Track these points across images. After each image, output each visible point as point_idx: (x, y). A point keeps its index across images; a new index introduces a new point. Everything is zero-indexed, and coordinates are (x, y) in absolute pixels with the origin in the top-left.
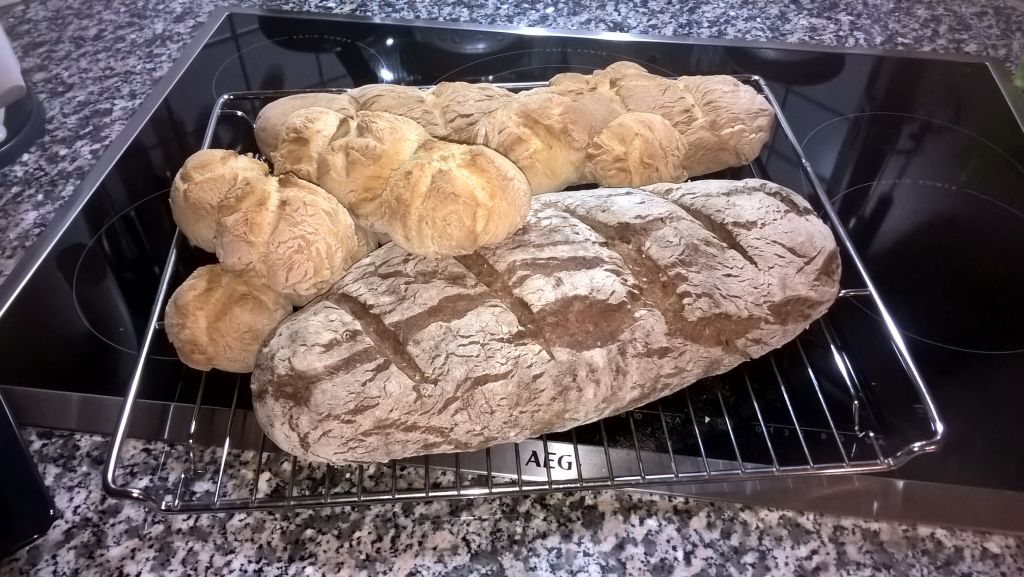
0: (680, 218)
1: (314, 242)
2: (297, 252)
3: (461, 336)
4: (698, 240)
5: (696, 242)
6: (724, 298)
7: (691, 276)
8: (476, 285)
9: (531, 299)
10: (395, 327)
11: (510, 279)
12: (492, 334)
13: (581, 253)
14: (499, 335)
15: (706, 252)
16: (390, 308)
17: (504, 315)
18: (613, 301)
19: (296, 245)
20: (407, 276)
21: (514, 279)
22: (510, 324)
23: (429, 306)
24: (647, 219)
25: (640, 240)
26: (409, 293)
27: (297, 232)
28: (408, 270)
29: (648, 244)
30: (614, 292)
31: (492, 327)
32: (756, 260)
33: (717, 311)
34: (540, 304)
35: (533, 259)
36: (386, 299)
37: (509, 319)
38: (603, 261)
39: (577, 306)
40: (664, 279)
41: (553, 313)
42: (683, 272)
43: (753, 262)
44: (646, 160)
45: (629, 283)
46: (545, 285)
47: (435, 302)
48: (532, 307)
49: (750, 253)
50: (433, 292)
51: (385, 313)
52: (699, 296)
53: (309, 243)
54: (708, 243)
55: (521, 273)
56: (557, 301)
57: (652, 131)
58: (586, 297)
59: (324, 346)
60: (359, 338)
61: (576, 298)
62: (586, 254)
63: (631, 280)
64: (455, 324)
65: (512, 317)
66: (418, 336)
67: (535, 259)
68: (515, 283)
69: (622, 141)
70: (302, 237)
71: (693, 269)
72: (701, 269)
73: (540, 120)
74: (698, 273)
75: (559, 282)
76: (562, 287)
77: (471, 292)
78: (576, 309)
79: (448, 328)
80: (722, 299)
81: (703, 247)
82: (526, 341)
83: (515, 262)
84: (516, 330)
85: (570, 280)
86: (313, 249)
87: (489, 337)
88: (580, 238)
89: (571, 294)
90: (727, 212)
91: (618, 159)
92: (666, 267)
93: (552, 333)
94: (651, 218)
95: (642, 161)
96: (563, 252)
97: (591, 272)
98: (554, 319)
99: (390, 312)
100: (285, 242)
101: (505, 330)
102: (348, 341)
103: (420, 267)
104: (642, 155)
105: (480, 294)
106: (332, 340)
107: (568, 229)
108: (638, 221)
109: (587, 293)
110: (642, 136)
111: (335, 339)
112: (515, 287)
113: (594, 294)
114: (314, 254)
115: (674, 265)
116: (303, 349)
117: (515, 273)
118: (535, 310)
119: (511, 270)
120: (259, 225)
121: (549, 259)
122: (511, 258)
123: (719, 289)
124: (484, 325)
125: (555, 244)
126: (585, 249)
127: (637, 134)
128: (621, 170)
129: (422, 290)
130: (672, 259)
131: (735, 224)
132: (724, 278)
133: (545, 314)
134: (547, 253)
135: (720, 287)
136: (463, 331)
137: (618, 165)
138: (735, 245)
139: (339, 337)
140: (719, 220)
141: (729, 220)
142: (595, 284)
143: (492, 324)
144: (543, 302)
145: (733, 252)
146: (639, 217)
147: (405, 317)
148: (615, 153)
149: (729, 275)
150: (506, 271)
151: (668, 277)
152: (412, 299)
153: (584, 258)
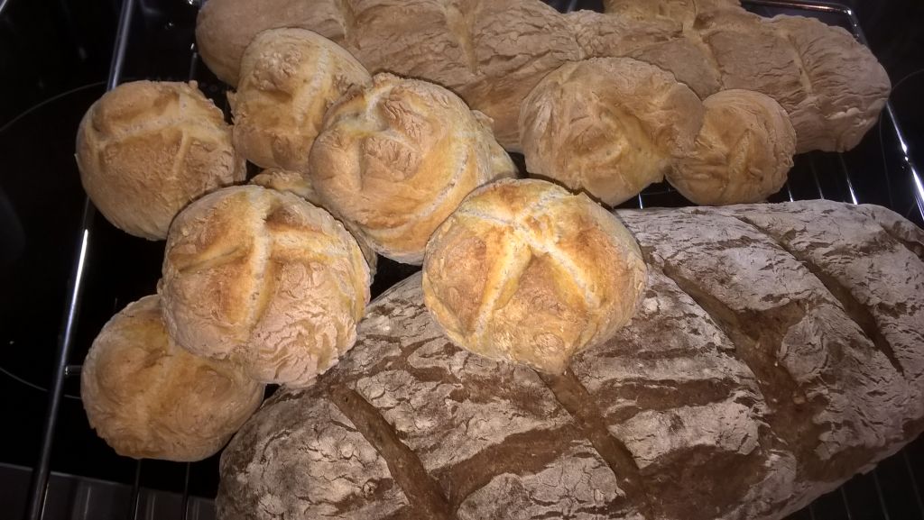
0: (821, 300)
1: (319, 328)
2: (294, 343)
3: (538, 502)
4: (843, 338)
5: (840, 341)
6: (865, 425)
7: (834, 397)
8: (556, 413)
9: (638, 448)
10: (441, 476)
11: (605, 406)
12: (580, 502)
13: (707, 373)
14: (590, 502)
15: (851, 358)
16: (431, 442)
17: (598, 474)
18: (744, 451)
19: (294, 334)
20: (454, 379)
21: (612, 409)
22: (607, 489)
23: (489, 443)
24: (781, 302)
25: (773, 338)
26: (459, 415)
27: (297, 315)
28: (455, 368)
29: (784, 347)
30: (747, 436)
31: (582, 491)
32: (903, 364)
33: (855, 444)
34: (650, 457)
35: (639, 379)
36: (424, 424)
37: (607, 481)
38: (732, 384)
39: (698, 460)
40: (799, 401)
41: (664, 470)
42: (825, 392)
43: (900, 369)
44: (752, 169)
45: (760, 414)
46: (658, 428)
47: (500, 439)
48: (637, 460)
49: (898, 354)
50: (497, 422)
51: (425, 450)
52: (838, 426)
53: (312, 329)
54: (854, 344)
55: (622, 402)
56: (672, 452)
57: (767, 128)
58: (712, 448)
59: (336, 504)
60: (387, 494)
61: (699, 448)
62: (713, 375)
63: (764, 409)
64: (527, 479)
65: (609, 476)
66: (475, 498)
67: (644, 381)
68: (611, 415)
69: (726, 137)
70: (304, 322)
71: (835, 387)
72: (845, 387)
73: (635, 112)
74: (841, 392)
75: (677, 425)
76: (681, 432)
77: (550, 424)
78: (695, 463)
79: (515, 482)
80: (862, 427)
81: (849, 350)
82: (625, 511)
83: (614, 381)
84: (613, 496)
85: (693, 423)
86: (318, 337)
87: (576, 506)
88: (700, 341)
89: (692, 444)
90: (872, 286)
91: (715, 162)
92: (806, 385)
93: (658, 495)
94: (786, 300)
95: (747, 169)
96: (681, 370)
97: (720, 407)
98: (665, 477)
99: (432, 449)
100: (278, 332)
101: (600, 495)
102: (370, 498)
103: (473, 369)
104: (749, 160)
105: (563, 429)
106: (348, 496)
107: (683, 324)
108: (769, 305)
109: (713, 443)
110: (753, 133)
111: (353, 494)
112: (613, 423)
113: (723, 444)
114: (319, 345)
115: (815, 382)
116: (303, 506)
117: (613, 401)
118: (642, 466)
119: (609, 391)
120: (239, 300)
121: (663, 382)
122: (608, 375)
123: (862, 414)
124: (570, 487)
125: (671, 355)
126: (711, 365)
127: (747, 130)
128: (715, 175)
129: (479, 416)
130: (814, 374)
131: (882, 306)
132: (870, 398)
133: (654, 471)
134: (660, 373)
135: (864, 412)
136: (539, 494)
137: (712, 168)
138: (882, 344)
139: (358, 491)
140: (862, 299)
141: (875, 300)
142: (725, 428)
143: (582, 487)
144: (654, 454)
145: (880, 356)
146: (769, 297)
147: (456, 460)
148: (713, 153)
149: (874, 393)
150: (599, 392)
151: (806, 399)
152: (464, 426)
153: (710, 382)
